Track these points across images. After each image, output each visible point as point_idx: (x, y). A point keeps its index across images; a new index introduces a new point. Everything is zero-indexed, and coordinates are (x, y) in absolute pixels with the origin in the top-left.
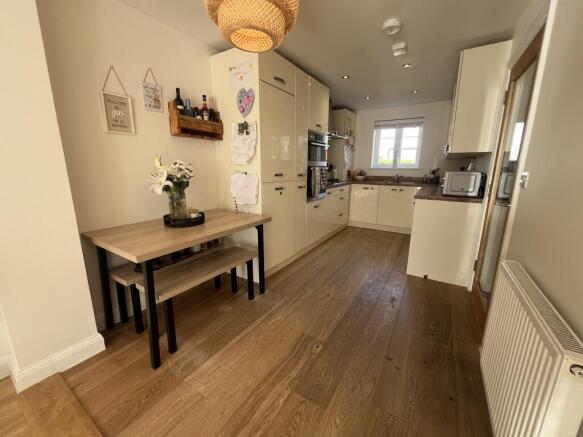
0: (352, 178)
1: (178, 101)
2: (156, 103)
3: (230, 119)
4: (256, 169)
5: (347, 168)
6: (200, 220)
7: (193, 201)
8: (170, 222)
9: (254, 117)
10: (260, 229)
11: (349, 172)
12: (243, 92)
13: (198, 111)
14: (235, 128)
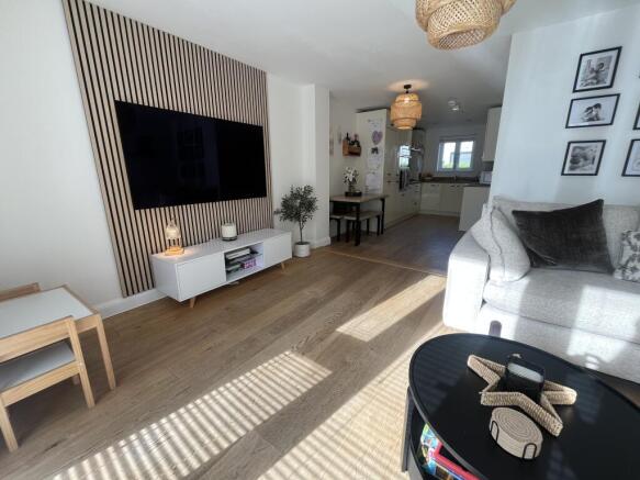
0: (422, 179)
1: (348, 138)
2: (340, 140)
3: (367, 145)
4: (381, 172)
5: (419, 172)
6: (360, 195)
7: (358, 188)
8: (347, 194)
9: (382, 145)
10: (383, 200)
11: (420, 175)
12: (375, 133)
13: (353, 143)
14: (370, 150)
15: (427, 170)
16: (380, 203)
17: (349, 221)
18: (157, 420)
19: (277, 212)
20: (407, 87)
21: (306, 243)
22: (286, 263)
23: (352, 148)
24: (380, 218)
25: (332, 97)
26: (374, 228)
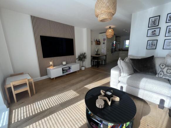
0: (120, 50)
2: (94, 41)
3: (102, 42)
4: (105, 49)
5: (119, 48)
6: (99, 54)
7: (99, 53)
8: (96, 54)
9: (105, 42)
10: (106, 56)
11: (119, 49)
12: (104, 39)
13: (98, 41)
14: (102, 43)
15: (121, 48)
16: (105, 57)
17: (96, 61)
18: (41, 100)
19: (77, 59)
20: (110, 27)
21: (84, 66)
22: (78, 71)
23: (98, 43)
24: (105, 60)
25: (91, 30)
26: (103, 63)
